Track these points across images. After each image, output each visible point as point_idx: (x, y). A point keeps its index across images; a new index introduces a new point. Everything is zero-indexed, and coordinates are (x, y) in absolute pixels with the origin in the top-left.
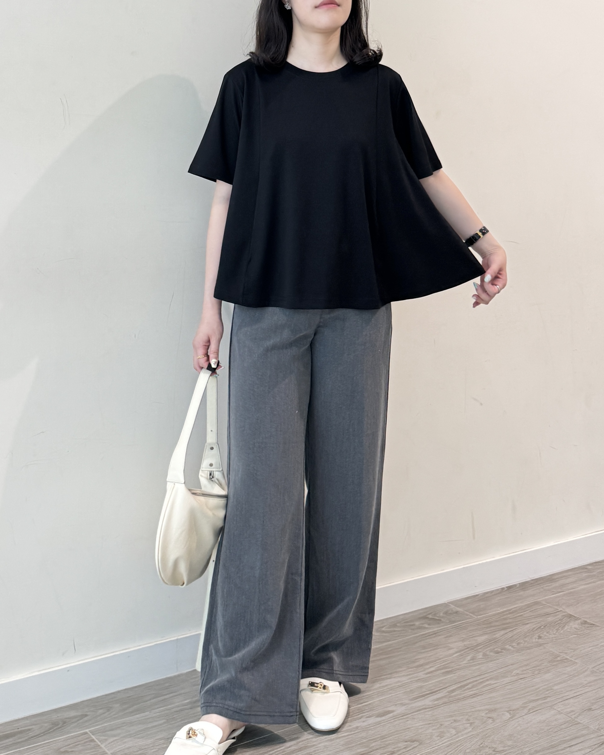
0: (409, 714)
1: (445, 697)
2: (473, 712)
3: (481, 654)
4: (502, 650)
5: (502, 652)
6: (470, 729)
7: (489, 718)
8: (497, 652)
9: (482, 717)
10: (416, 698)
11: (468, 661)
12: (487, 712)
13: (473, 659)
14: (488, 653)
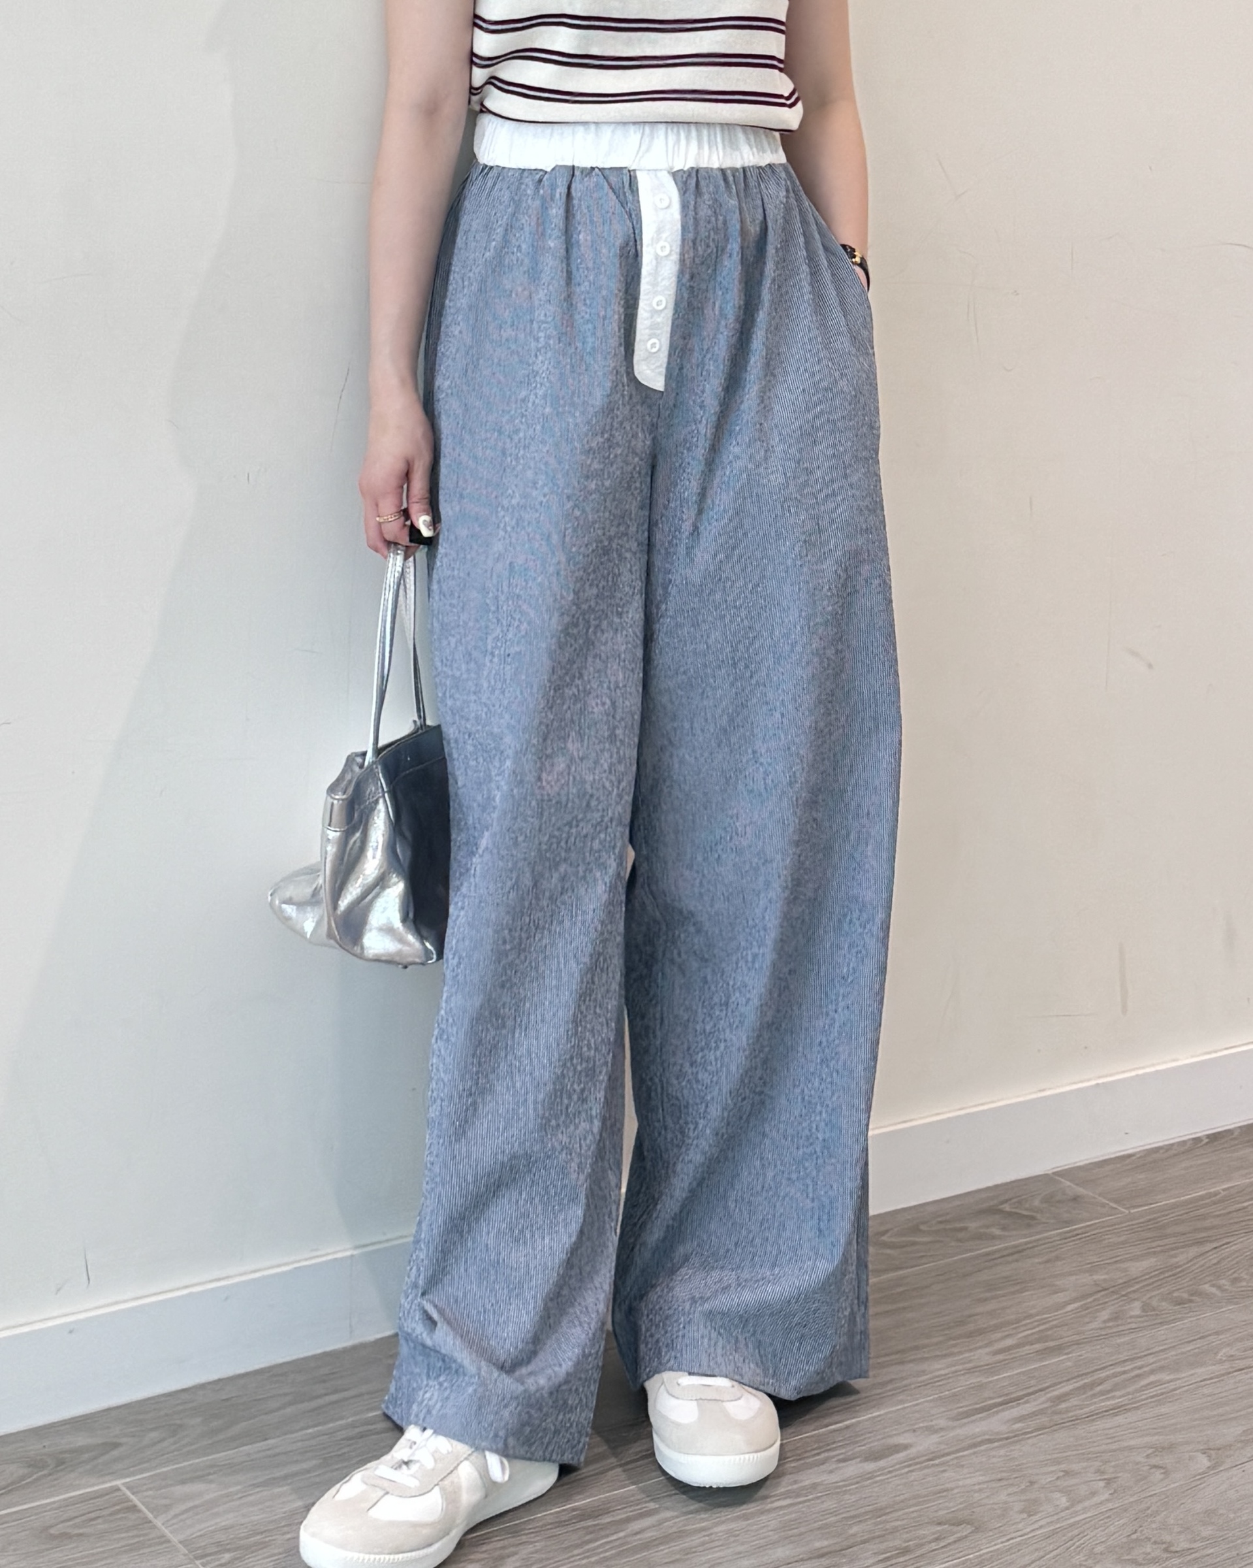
0: (948, 1454)
1: (1041, 1412)
2: (1115, 1451)
3: (1137, 1304)
4: (1192, 1295)
5: (1191, 1301)
6: (1106, 1496)
7: (1155, 1467)
8: (1180, 1302)
9: (1137, 1464)
10: (968, 1414)
11: (1105, 1322)
12: (1150, 1451)
13: (1116, 1317)
14: (1154, 1303)
